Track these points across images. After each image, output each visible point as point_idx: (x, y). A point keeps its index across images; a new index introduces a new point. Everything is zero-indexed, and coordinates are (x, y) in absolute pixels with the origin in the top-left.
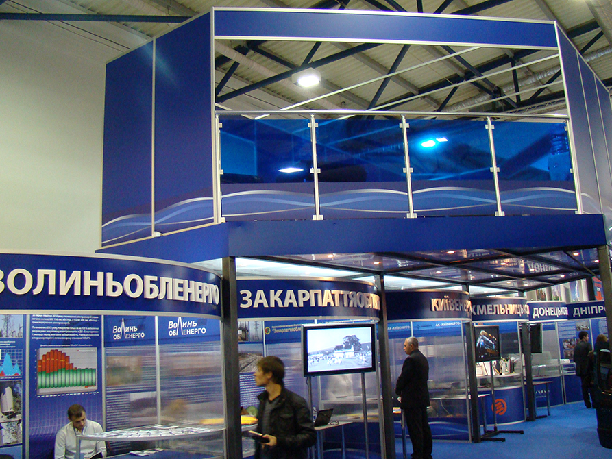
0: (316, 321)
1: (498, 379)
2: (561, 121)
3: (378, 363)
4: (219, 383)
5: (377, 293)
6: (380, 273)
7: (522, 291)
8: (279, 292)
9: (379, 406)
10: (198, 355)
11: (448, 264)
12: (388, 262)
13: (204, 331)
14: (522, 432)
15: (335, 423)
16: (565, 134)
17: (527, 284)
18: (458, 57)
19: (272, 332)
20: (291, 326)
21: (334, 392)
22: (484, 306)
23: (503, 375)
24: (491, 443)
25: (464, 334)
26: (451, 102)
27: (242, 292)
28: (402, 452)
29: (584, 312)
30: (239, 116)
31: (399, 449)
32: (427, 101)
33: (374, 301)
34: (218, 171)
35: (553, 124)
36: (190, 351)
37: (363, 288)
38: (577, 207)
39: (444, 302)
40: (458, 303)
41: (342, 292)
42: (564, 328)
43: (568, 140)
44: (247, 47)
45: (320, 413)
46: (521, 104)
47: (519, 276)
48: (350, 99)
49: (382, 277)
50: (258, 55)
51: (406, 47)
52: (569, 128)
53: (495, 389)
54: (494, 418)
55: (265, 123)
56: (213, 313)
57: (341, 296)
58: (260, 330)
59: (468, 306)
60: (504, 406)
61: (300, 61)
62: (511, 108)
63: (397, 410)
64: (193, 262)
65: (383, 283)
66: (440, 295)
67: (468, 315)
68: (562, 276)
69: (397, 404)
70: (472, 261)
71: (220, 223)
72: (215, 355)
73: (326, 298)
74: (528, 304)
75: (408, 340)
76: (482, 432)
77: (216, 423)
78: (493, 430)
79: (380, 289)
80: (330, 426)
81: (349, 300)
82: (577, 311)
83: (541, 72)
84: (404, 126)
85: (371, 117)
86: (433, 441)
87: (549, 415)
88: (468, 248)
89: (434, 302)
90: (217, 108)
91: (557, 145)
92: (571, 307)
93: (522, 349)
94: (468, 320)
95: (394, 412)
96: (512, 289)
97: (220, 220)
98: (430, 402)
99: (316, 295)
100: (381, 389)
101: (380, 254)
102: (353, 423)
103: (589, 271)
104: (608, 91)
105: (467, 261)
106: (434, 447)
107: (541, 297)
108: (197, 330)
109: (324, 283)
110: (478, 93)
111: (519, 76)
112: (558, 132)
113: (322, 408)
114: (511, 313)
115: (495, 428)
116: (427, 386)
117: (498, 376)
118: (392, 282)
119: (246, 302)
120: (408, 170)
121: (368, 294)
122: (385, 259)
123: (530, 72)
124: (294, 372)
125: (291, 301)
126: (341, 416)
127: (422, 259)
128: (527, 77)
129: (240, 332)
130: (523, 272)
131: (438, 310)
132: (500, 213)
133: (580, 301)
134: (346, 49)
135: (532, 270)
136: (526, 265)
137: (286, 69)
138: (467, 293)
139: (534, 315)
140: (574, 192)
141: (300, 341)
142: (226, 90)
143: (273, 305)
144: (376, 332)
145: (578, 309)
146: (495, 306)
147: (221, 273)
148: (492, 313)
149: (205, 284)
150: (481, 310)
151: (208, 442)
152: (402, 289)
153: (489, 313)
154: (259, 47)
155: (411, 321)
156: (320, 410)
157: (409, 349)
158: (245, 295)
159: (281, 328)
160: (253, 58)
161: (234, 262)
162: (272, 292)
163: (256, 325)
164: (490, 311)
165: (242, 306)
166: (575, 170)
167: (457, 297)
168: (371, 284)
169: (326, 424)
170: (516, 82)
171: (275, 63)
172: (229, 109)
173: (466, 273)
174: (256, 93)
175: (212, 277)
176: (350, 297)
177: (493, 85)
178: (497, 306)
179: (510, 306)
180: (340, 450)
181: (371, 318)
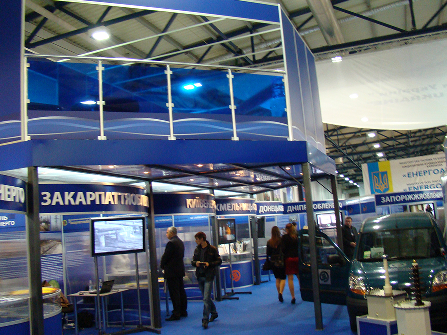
0: (101, 215)
1: (235, 256)
2: (281, 75)
3: (147, 246)
4: (25, 264)
5: (147, 195)
6: (149, 180)
7: (252, 194)
8: (72, 194)
9: (148, 277)
10: (10, 242)
11: (198, 174)
12: (155, 172)
13: (13, 223)
14: (250, 293)
15: (115, 291)
16: (282, 85)
17: (255, 189)
18: (211, 25)
19: (68, 224)
20: (83, 219)
21: (116, 268)
22: (225, 205)
23: (239, 253)
24: (229, 301)
25: (211, 225)
26: (206, 58)
27: (43, 194)
28: (166, 310)
29: (294, 210)
30: (44, 59)
31: (163, 308)
32: (189, 56)
33: (144, 201)
34: (25, 101)
35: (275, 77)
36: (4, 239)
37: (136, 191)
38: (289, 136)
39: (196, 202)
40: (206, 202)
41: (120, 194)
42: (282, 221)
43: (284, 89)
44: (54, 7)
45: (104, 283)
46: (256, 62)
47: (250, 184)
48: (132, 52)
49: (150, 184)
50: (63, 14)
51: (175, 15)
52: (286, 81)
53: (232, 263)
54: (231, 283)
55: (65, 66)
56: (19, 209)
57: (119, 197)
58: (59, 222)
59: (213, 205)
60: (238, 276)
61: (94, 20)
62: (249, 64)
63: (161, 280)
64: (4, 171)
65: (151, 188)
66: (193, 196)
67: (213, 211)
68: (280, 184)
69: (161, 276)
70: (216, 172)
71: (26, 140)
72: (22, 242)
73: (108, 198)
74: (256, 204)
75: (170, 229)
76: (223, 294)
77: (23, 293)
78: (231, 292)
79: (149, 192)
80: (112, 293)
81: (125, 199)
82: (290, 209)
83: (271, 41)
84: (169, 73)
85: (148, 65)
86: (188, 301)
87: (270, 280)
88: (214, 163)
89: (189, 201)
90: (26, 52)
91: (277, 92)
92: (286, 206)
93: (252, 235)
94: (213, 215)
95: (159, 281)
96: (245, 193)
97: (26, 138)
98: (186, 274)
99: (100, 196)
100: (149, 265)
101: (149, 166)
102: (129, 290)
103: (297, 181)
104: (314, 57)
105: (213, 172)
106: (189, 306)
107: (267, 198)
108: (8, 223)
109: (107, 187)
110: (226, 52)
111: (255, 42)
112: (279, 83)
113: (106, 280)
114: (244, 209)
115: (232, 291)
116: (182, 262)
117: (235, 254)
118: (158, 187)
119: (45, 201)
120: (170, 105)
121: (139, 195)
122: (153, 170)
123: (263, 40)
124: (85, 254)
125: (80, 201)
126: (121, 285)
127: (179, 170)
128: (261, 43)
129: (43, 224)
130: (253, 181)
131: (191, 207)
132: (236, 138)
133: (293, 202)
134: (130, 13)
135: (258, 179)
136: (255, 176)
137: (84, 26)
138: (212, 195)
139: (260, 211)
140: (286, 125)
141: (89, 231)
142: (36, 39)
143: (67, 203)
144: (146, 224)
145: (290, 207)
146: (233, 204)
147: (27, 179)
148: (230, 210)
149: (13, 188)
150: (223, 207)
151: (16, 309)
152: (166, 192)
153: (229, 210)
154: (64, 8)
155: (173, 215)
156: (105, 281)
157: (169, 235)
158: (45, 196)
159: (76, 221)
160: (58, 16)
161: (36, 170)
162: (66, 193)
163: (56, 219)
164: (229, 209)
165: (43, 204)
166: (288, 110)
167: (205, 198)
168: (142, 188)
169: (109, 292)
170: (253, 46)
171: (76, 21)
172: (35, 53)
173: (212, 181)
174: (60, 42)
175: (19, 182)
176: (126, 197)
177: (236, 47)
178: (234, 204)
179: (243, 204)
180: (120, 310)
181: (142, 213)
